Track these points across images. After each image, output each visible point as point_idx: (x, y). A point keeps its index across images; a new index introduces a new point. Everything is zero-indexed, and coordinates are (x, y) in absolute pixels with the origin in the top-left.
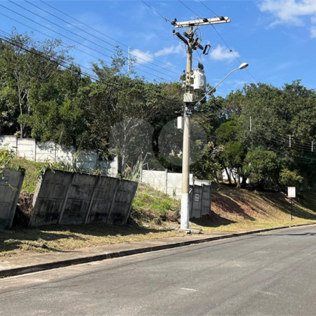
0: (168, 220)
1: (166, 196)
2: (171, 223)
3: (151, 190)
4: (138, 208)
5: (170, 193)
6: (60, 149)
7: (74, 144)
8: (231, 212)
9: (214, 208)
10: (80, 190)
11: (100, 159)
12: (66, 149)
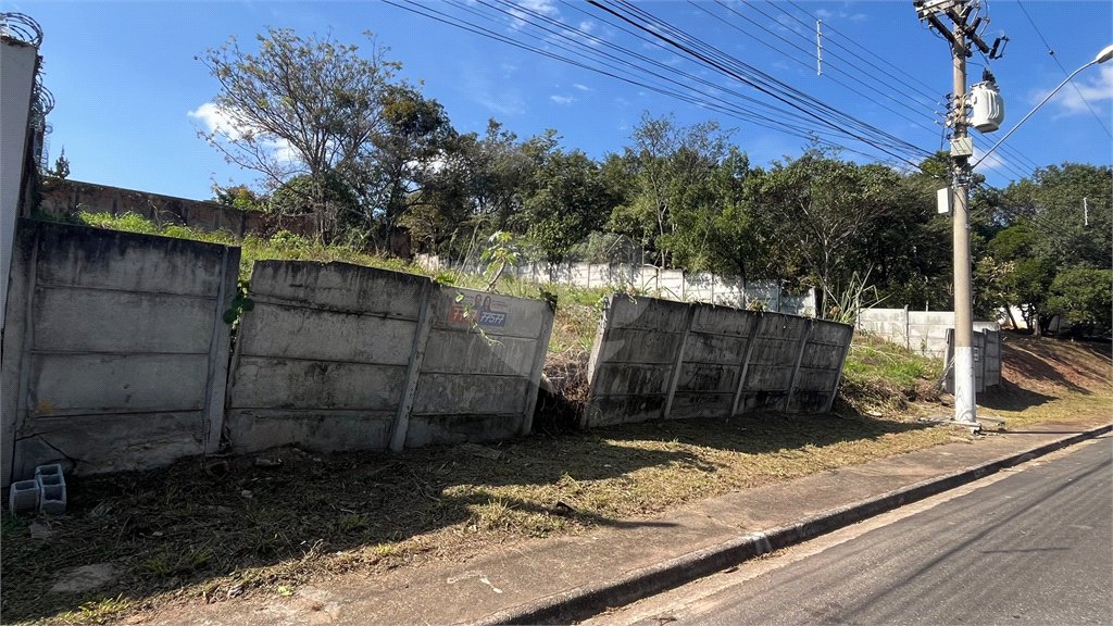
0: (921, 399)
1: (908, 351)
2: (929, 406)
3: (878, 341)
4: (856, 378)
5: (916, 345)
6: (720, 283)
7: (742, 274)
8: (1039, 379)
9: (1005, 373)
10: (714, 342)
11: (785, 294)
12: (728, 282)
